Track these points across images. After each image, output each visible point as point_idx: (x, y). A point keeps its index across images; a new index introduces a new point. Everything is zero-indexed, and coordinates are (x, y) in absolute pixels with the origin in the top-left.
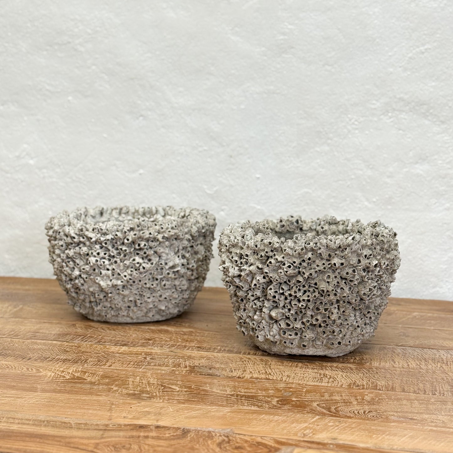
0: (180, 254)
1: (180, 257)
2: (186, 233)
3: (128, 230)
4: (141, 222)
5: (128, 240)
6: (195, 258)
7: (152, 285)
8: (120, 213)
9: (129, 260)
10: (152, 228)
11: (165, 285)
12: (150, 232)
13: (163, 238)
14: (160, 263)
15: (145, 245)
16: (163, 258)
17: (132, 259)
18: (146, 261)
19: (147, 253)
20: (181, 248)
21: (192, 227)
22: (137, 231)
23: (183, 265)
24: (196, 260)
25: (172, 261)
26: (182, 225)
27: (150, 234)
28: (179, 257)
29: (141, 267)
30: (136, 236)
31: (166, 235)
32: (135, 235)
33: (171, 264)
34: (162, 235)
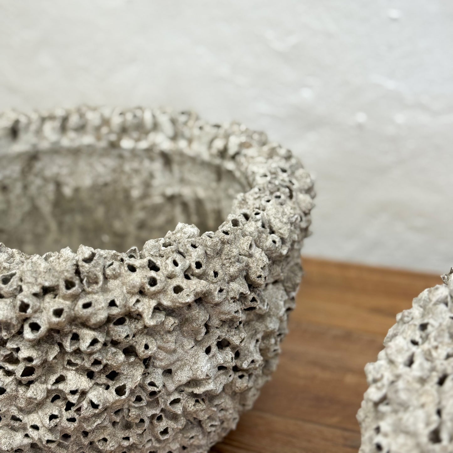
0: (213, 342)
1: (214, 349)
2: (233, 279)
3: (35, 295)
4: (81, 263)
5: (35, 327)
6: (256, 332)
7: (127, 439)
8: (64, 128)
9: (45, 382)
10: (117, 282)
11: (165, 432)
12: (110, 297)
13: (158, 308)
14: (148, 381)
15: (94, 342)
16: (158, 363)
17: (53, 378)
18: (103, 379)
19: (104, 362)
20: (215, 322)
21: (250, 256)
22: (65, 298)
23: (221, 368)
24: (259, 336)
25: (187, 368)
26: (219, 253)
27: (112, 304)
28: (208, 351)
29: (85, 404)
30: (62, 318)
31: (166, 302)
32: (58, 313)
33: (183, 376)
34: (153, 303)
